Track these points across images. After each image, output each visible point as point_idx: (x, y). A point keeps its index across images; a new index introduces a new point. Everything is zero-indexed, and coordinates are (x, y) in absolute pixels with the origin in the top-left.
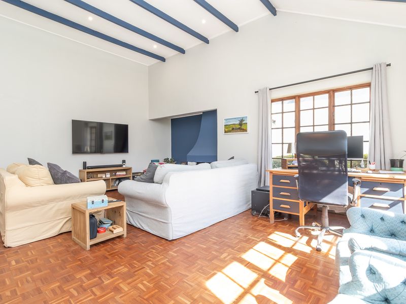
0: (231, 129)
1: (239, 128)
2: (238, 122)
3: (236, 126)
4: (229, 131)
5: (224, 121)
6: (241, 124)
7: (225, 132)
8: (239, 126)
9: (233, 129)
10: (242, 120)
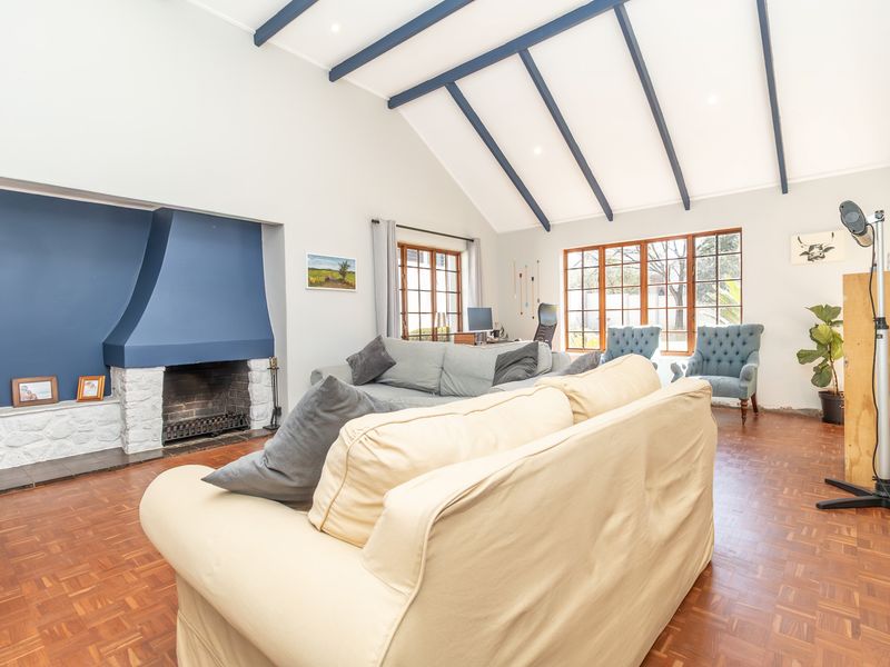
0: (323, 279)
1: (341, 280)
2: (337, 268)
3: (334, 274)
4: (321, 284)
5: (308, 259)
6: (343, 272)
7: (311, 284)
8: (341, 277)
9: (328, 279)
10: (345, 266)
